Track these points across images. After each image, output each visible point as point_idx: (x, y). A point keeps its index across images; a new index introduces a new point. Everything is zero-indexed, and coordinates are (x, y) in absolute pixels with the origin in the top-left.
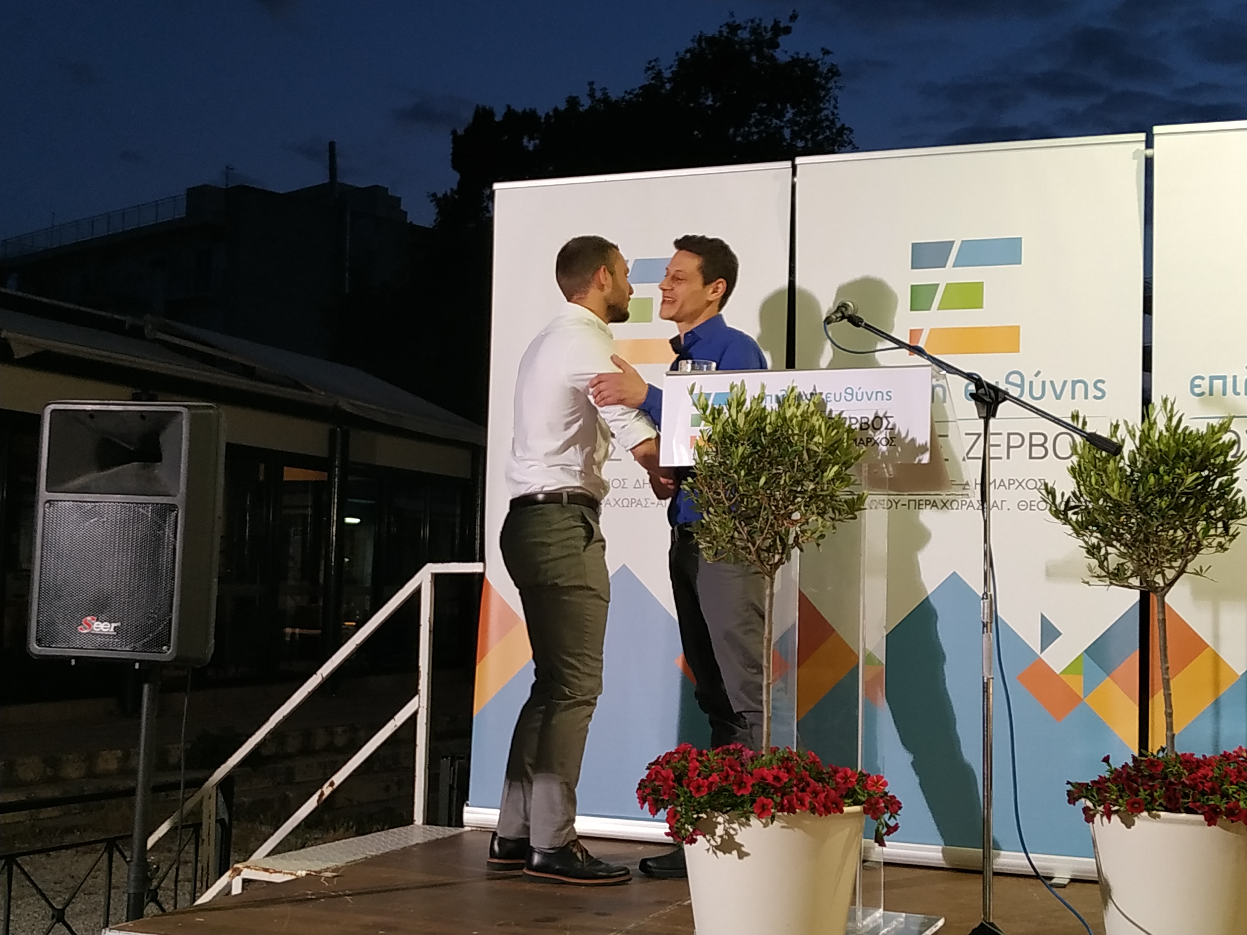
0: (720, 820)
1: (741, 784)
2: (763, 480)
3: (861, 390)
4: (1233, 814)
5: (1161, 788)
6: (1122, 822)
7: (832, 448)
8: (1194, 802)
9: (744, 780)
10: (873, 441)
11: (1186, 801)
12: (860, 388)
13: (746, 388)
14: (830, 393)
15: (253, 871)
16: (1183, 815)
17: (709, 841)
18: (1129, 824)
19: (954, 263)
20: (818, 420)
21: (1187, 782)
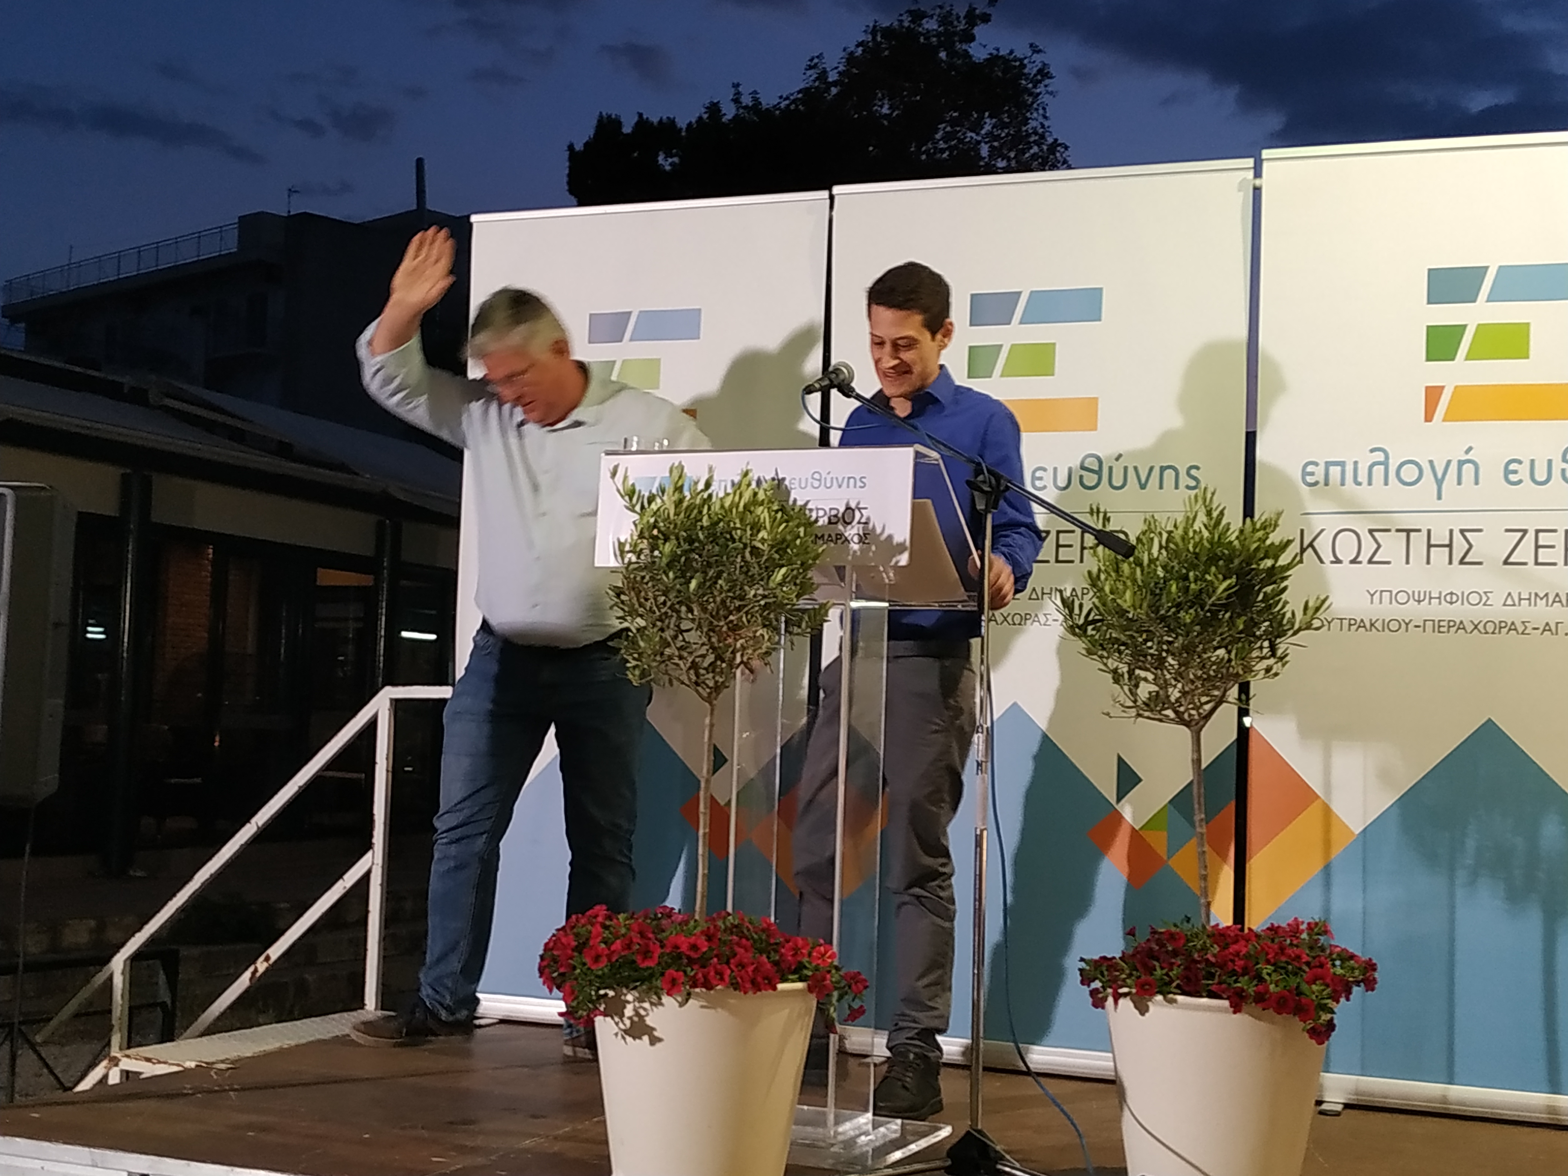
0: (630, 997)
1: (646, 954)
2: (693, 584)
3: (831, 475)
4: (1261, 999)
5: (1179, 966)
6: (1136, 1007)
7: (781, 546)
8: (1220, 983)
9: (651, 949)
10: (843, 539)
11: (1210, 982)
12: (829, 473)
13: (685, 470)
14: (794, 479)
15: (134, 1061)
16: (1205, 1001)
17: (617, 1024)
18: (1143, 1010)
19: (1022, 319)
20: (763, 512)
21: (1213, 960)
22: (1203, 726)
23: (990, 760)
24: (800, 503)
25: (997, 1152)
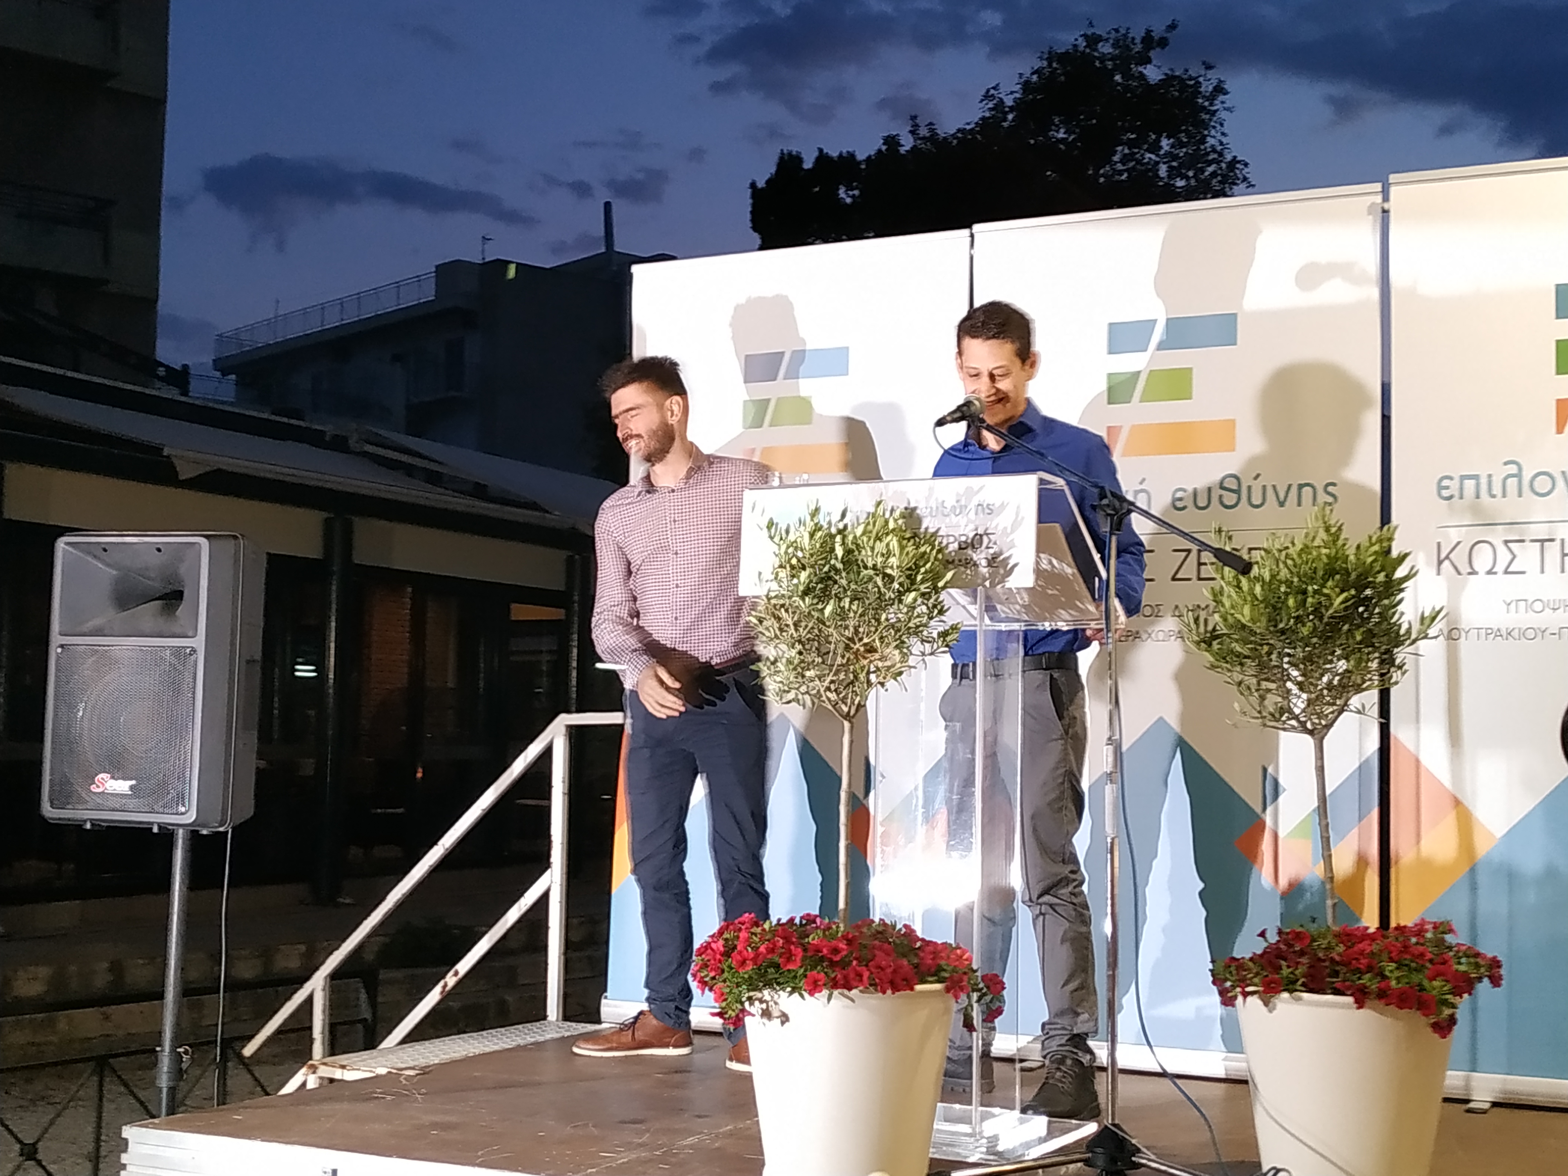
1: (790, 957)
4: (1383, 995)
5: (1305, 965)
6: (1264, 1005)
8: (1344, 981)
9: (795, 952)
10: (973, 563)
11: (1335, 980)
13: (821, 503)
14: (926, 508)
15: (332, 1068)
16: (1330, 997)
18: (1271, 1007)
19: (1158, 345)
20: (891, 540)
21: (1337, 958)
22: (1326, 734)
23: (1118, 770)
24: (931, 530)
25: (1134, 1145)
